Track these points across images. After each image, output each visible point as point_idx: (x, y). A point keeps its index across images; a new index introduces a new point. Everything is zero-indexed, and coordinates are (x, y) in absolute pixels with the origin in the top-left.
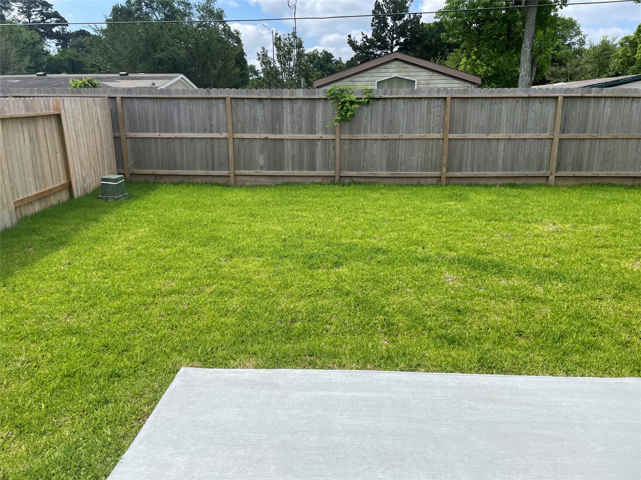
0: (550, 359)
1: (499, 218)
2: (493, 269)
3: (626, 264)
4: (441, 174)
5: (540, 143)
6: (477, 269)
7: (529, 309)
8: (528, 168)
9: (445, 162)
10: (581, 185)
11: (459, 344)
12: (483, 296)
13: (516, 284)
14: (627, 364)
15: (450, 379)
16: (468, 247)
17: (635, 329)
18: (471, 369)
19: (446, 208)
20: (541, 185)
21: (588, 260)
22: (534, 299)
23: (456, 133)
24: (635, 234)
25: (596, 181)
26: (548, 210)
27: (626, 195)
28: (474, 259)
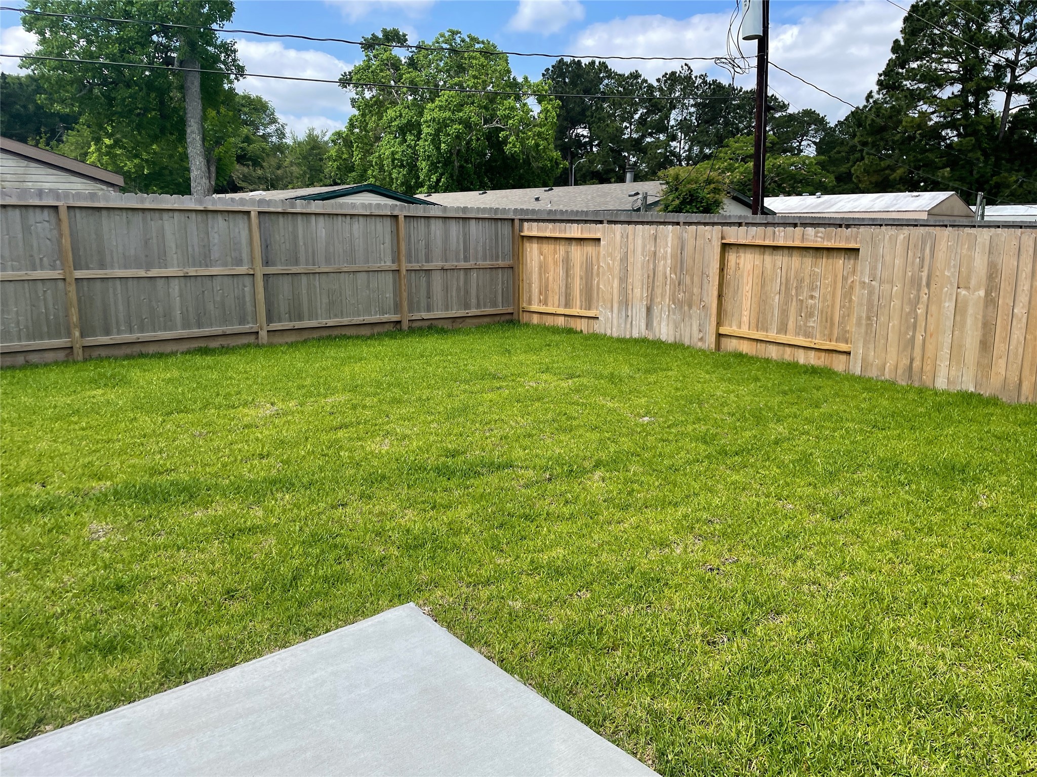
0: (279, 621)
1: (185, 407)
2: (179, 496)
3: (372, 446)
4: (71, 342)
5: (235, 281)
6: (151, 502)
7: (243, 549)
8: (225, 321)
9: (75, 319)
10: (305, 341)
11: (124, 650)
12: (164, 547)
13: (220, 512)
14: (384, 592)
15: (107, 723)
16: (134, 466)
17: (390, 537)
18: (146, 689)
19: (85, 404)
20: (248, 345)
21: (323, 450)
22: (250, 530)
23: (88, 268)
24: (380, 402)
25: (325, 333)
26: (262, 384)
27: (366, 349)
28: (145, 485)
